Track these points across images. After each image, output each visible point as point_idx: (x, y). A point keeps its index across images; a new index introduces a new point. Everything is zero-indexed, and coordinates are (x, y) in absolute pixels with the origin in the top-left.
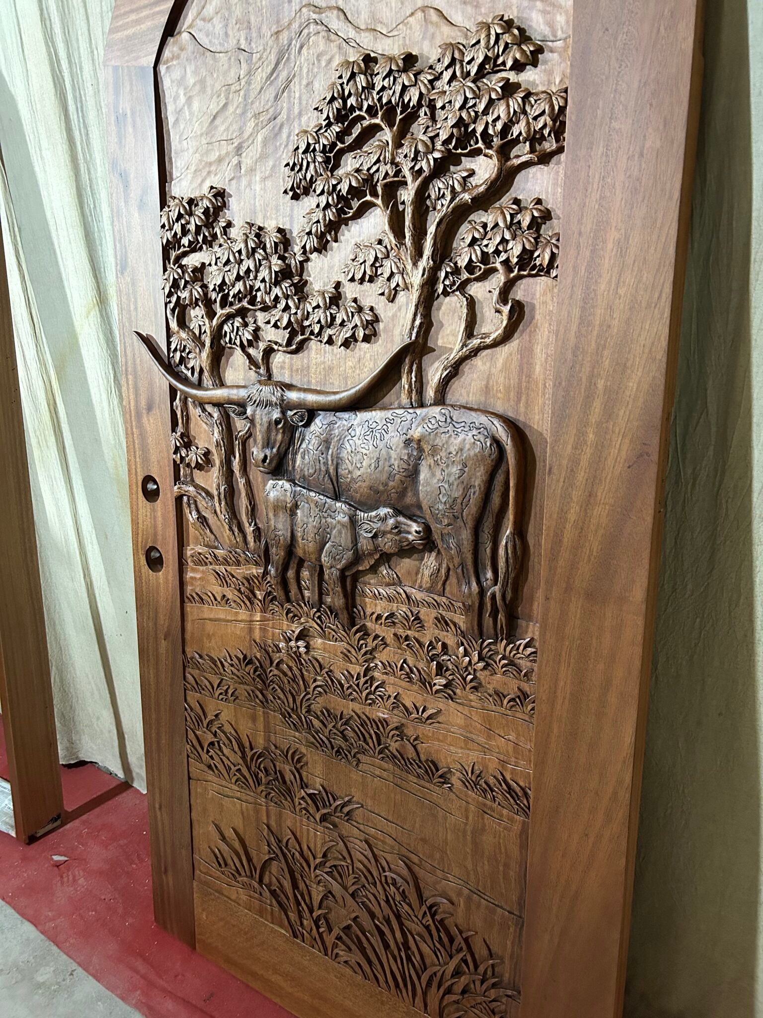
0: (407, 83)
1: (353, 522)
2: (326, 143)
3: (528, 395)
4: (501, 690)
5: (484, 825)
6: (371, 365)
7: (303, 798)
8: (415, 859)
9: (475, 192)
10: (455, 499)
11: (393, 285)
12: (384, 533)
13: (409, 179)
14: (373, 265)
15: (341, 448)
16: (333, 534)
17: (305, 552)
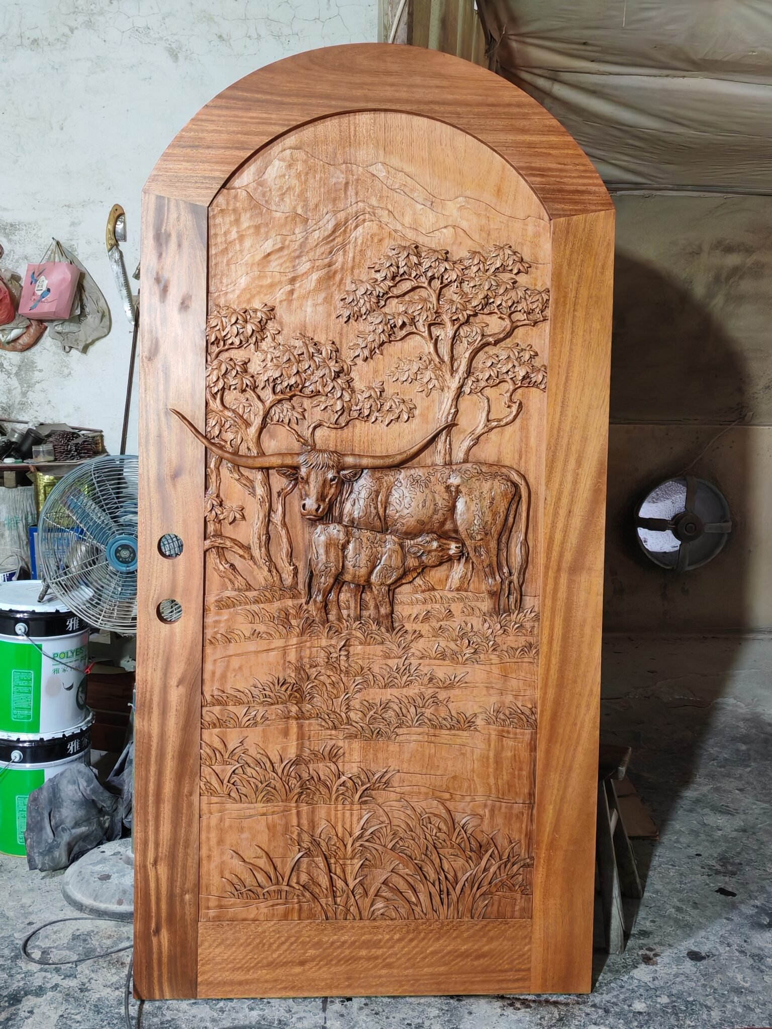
0: (448, 268)
1: (402, 546)
2: (381, 291)
3: (526, 455)
4: (513, 646)
5: (502, 746)
7: (344, 783)
8: (446, 796)
9: (496, 337)
10: (486, 523)
11: (430, 386)
12: (430, 552)
13: (449, 324)
14: (416, 373)
15: (389, 495)
16: (384, 558)
17: (354, 577)
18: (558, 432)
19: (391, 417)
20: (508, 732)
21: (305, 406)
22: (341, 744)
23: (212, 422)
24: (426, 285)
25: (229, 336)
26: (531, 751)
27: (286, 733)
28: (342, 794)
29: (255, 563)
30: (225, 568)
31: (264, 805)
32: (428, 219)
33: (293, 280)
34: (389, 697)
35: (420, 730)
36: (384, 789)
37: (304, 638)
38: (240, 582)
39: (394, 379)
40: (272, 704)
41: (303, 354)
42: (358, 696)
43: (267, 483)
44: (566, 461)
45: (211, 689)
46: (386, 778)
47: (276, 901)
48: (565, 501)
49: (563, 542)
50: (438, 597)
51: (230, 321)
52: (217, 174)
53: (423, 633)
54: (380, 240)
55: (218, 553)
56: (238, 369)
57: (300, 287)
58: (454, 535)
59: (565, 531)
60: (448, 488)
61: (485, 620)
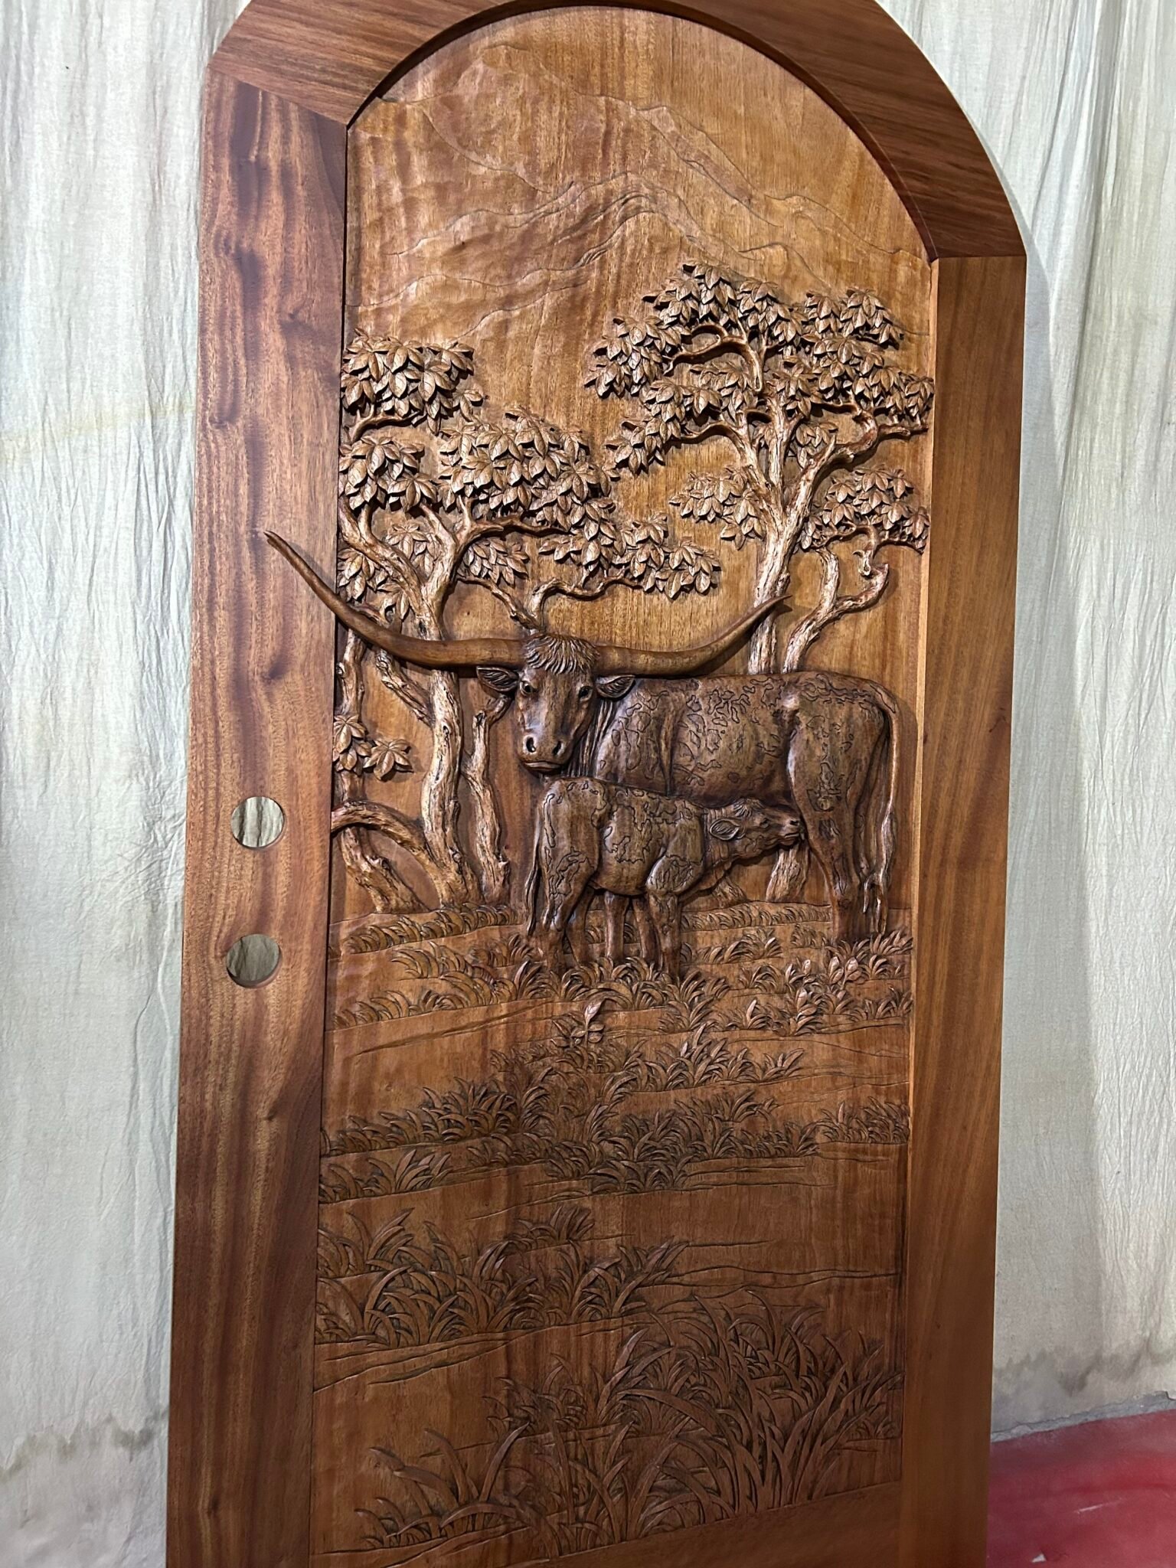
0: (781, 316)
1: (701, 822)
2: (669, 343)
3: (893, 664)
4: (873, 998)
5: (856, 1177)
6: (708, 623)
8: (767, 1279)
9: (856, 451)
10: (840, 778)
11: (746, 530)
12: (749, 831)
13: (780, 419)
14: (723, 504)
15: (678, 727)
16: (672, 844)
17: (619, 881)
18: (944, 622)
19: (681, 581)
20: (865, 1152)
21: (528, 552)
22: (587, 1204)
23: (350, 569)
24: (744, 342)
25: (387, 395)
26: (899, 1182)
27: (487, 1195)
28: (590, 1302)
29: (432, 858)
30: (373, 867)
31: (442, 1345)
32: (745, 224)
33: (507, 303)
34: (673, 1106)
35: (727, 1162)
36: (663, 1283)
37: (521, 1003)
38: (400, 894)
39: (686, 512)
40: (462, 1139)
41: (531, 444)
42: (620, 1109)
43: (455, 695)
44: (956, 673)
45: (338, 1121)
46: (668, 1261)
47: (463, 1538)
48: (954, 742)
49: (951, 815)
50: (755, 914)
51: (392, 362)
52: (368, 63)
53: (731, 981)
54: (665, 251)
55: (358, 837)
56: (406, 462)
57: (521, 317)
58: (784, 802)
59: (953, 795)
60: (777, 714)
61: (832, 955)
